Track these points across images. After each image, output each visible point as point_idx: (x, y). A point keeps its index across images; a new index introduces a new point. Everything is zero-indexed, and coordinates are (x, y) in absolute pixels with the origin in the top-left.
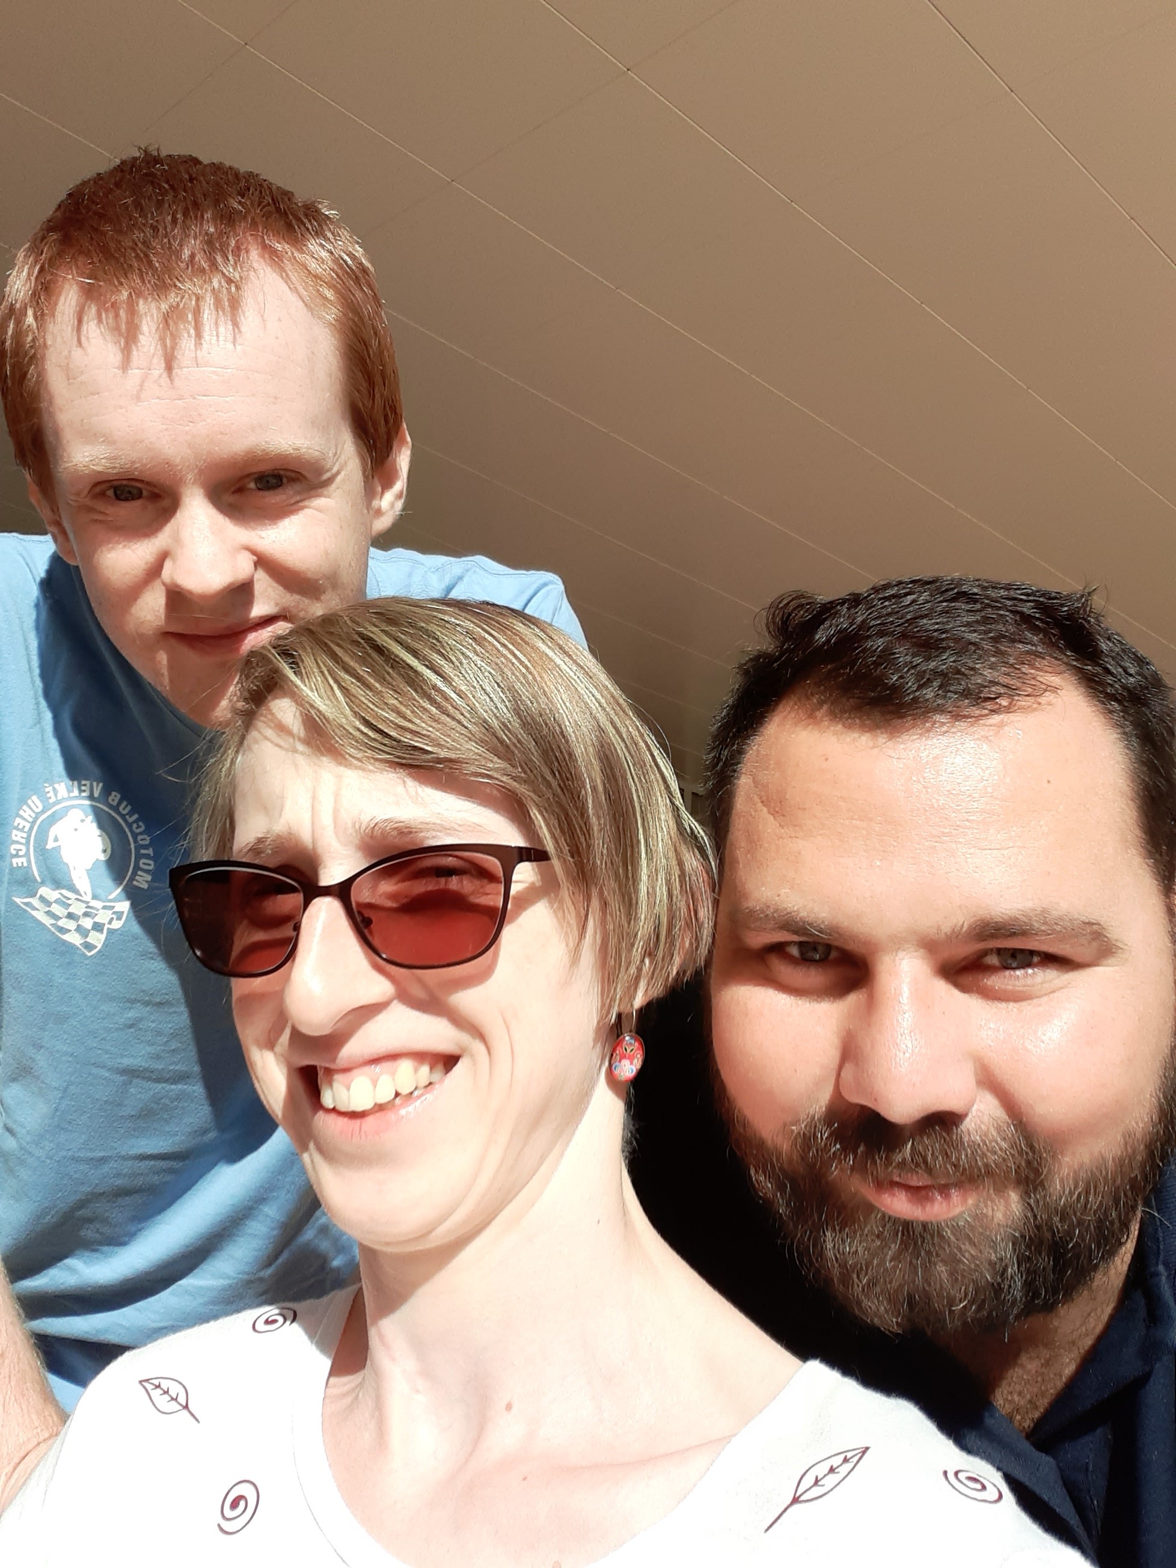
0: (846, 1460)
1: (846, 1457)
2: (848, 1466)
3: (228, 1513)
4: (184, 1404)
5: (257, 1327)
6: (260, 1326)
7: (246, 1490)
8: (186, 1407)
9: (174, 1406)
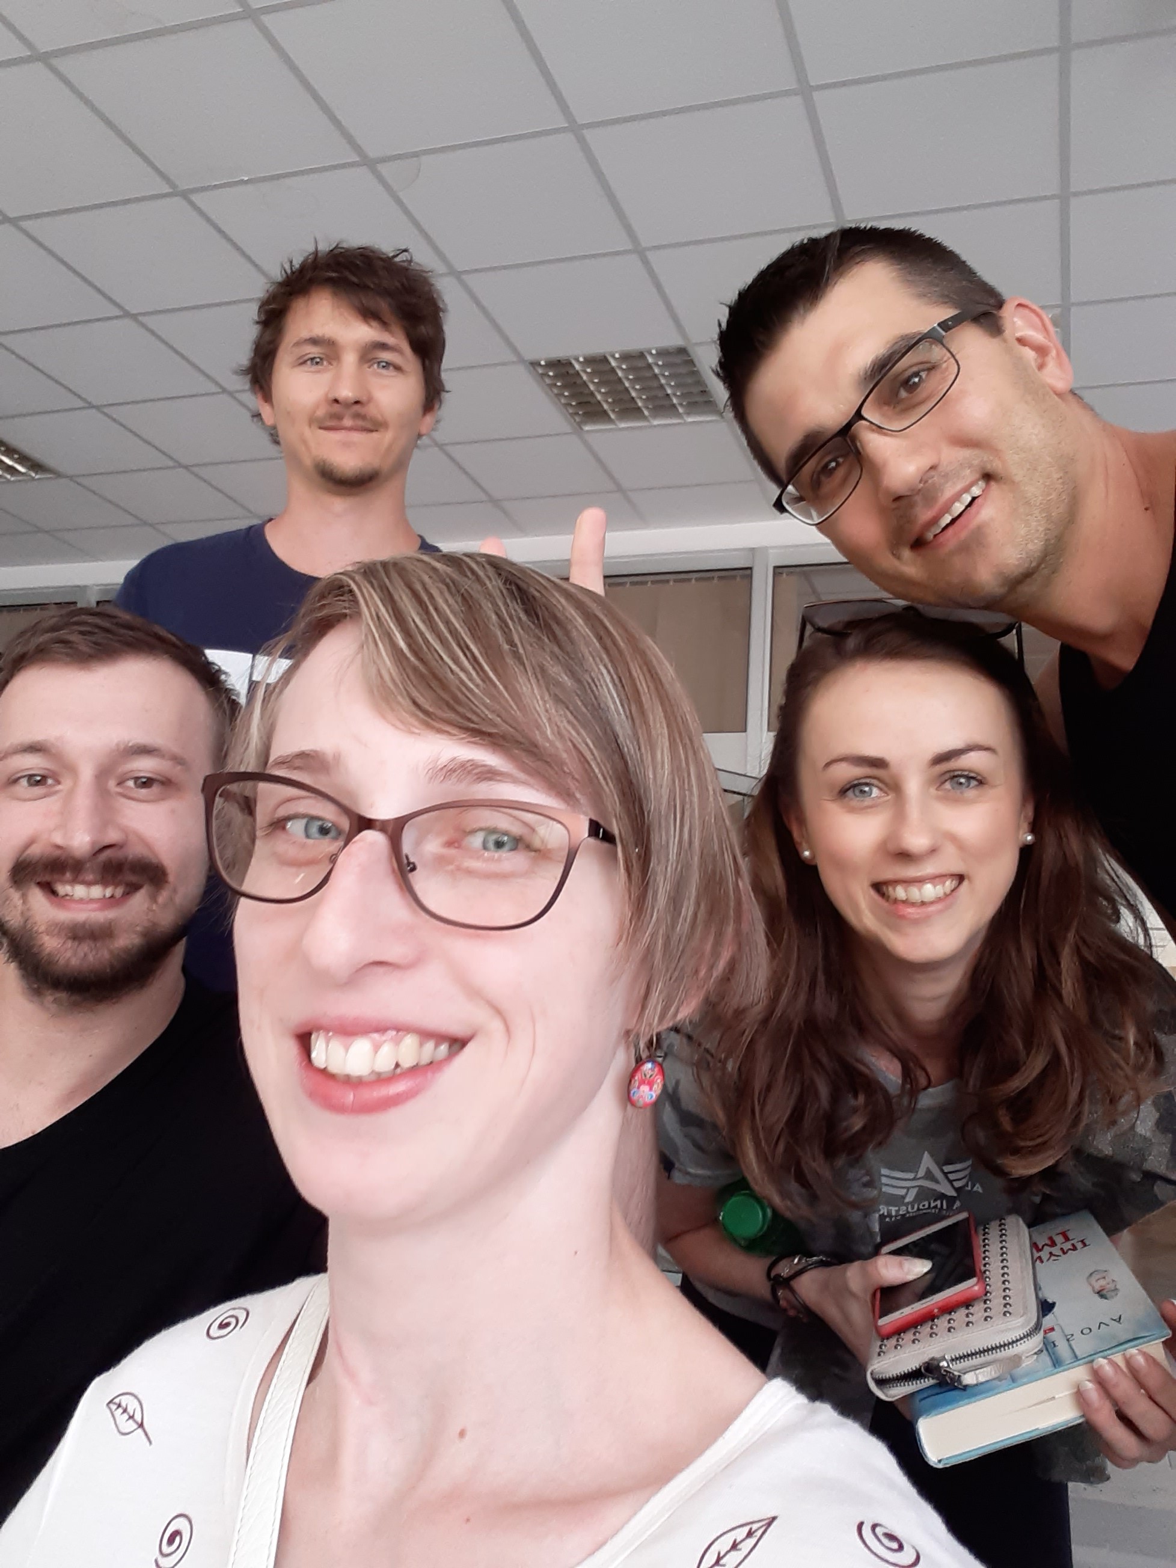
0: (750, 1534)
1: (751, 1529)
2: (752, 1541)
3: (166, 1549)
4: (140, 1422)
5: (211, 1332)
6: (214, 1332)
7: (181, 1524)
8: (141, 1425)
9: (132, 1425)
